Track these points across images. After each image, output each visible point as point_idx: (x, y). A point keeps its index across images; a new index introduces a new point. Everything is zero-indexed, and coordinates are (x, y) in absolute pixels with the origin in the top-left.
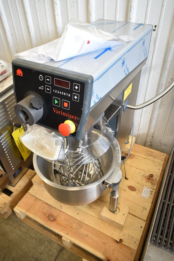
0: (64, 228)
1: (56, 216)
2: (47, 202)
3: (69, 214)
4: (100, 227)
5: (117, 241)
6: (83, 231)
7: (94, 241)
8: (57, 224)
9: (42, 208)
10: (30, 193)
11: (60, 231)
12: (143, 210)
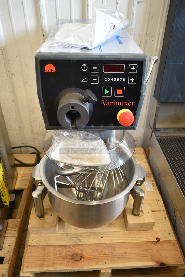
0: (98, 259)
1: (80, 253)
2: (59, 244)
3: (92, 243)
4: (132, 237)
5: (154, 242)
6: (119, 251)
7: (135, 254)
8: (87, 260)
9: (58, 253)
10: (31, 245)
11: (96, 265)
12: (157, 203)
